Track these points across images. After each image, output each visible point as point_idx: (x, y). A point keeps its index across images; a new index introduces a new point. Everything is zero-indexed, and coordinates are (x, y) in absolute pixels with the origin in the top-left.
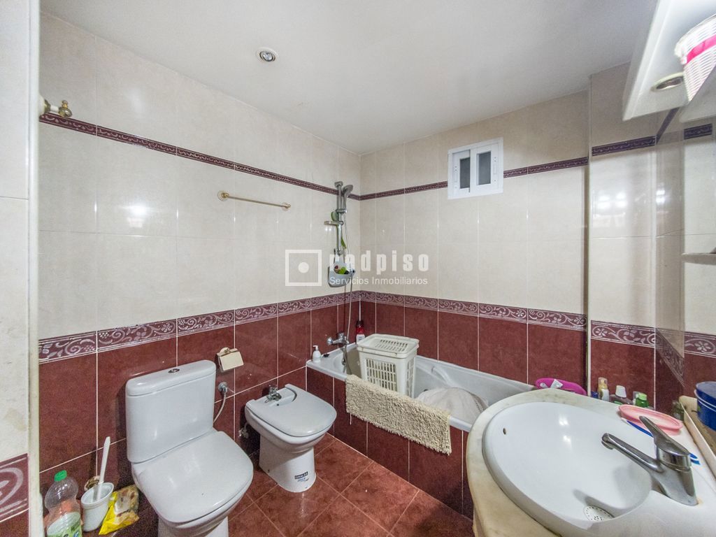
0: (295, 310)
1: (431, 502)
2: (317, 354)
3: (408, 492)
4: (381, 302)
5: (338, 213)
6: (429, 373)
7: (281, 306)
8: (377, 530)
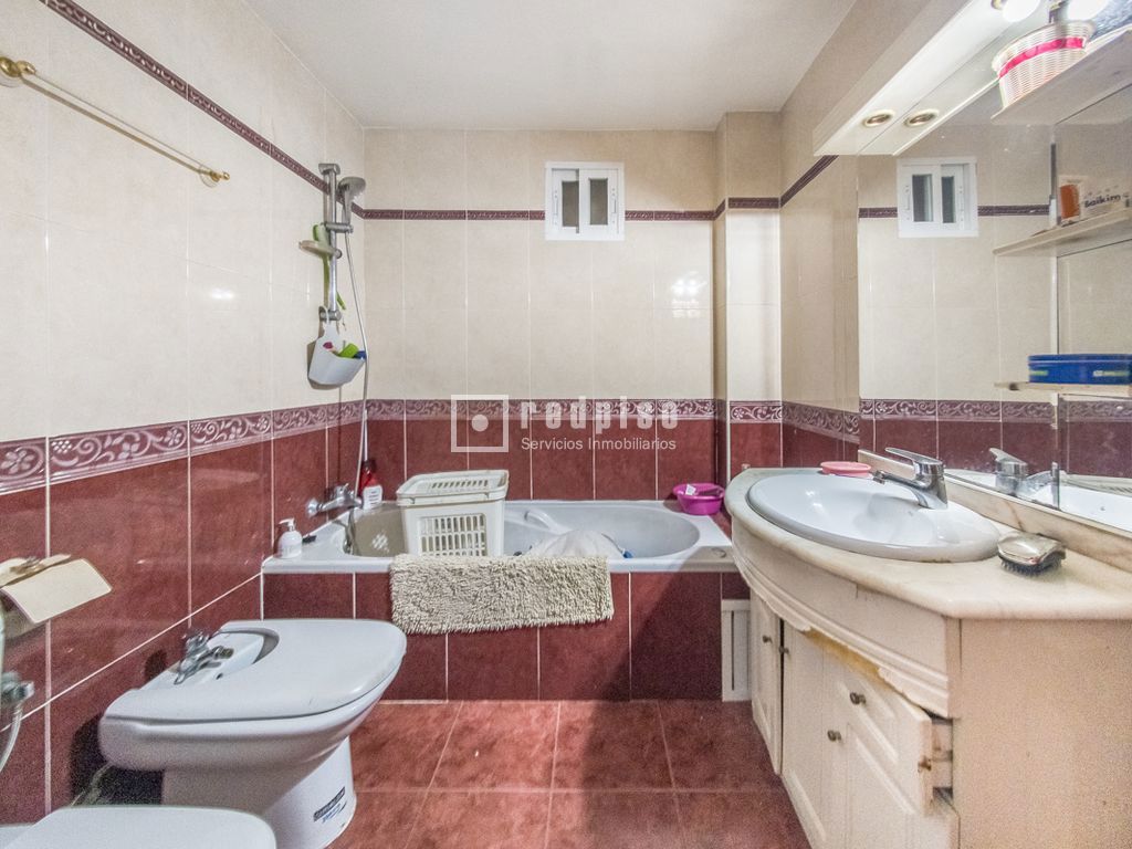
0: (236, 440)
1: (583, 710)
2: (292, 538)
3: (545, 715)
4: (416, 417)
5: (328, 230)
6: (522, 522)
7: (199, 429)
8: (529, 799)
